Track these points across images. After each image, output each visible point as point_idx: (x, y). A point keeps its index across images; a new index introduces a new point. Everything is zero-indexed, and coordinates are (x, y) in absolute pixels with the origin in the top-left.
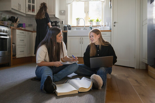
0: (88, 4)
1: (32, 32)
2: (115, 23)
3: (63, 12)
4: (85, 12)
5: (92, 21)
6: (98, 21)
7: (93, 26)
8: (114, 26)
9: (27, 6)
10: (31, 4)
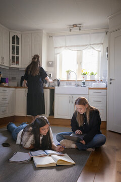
0: (82, 53)
1: (16, 88)
2: (111, 80)
3: (51, 63)
4: (77, 63)
5: (85, 74)
6: (92, 74)
7: (86, 81)
8: (111, 83)
9: (11, 58)
10: (15, 55)
